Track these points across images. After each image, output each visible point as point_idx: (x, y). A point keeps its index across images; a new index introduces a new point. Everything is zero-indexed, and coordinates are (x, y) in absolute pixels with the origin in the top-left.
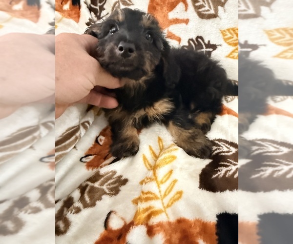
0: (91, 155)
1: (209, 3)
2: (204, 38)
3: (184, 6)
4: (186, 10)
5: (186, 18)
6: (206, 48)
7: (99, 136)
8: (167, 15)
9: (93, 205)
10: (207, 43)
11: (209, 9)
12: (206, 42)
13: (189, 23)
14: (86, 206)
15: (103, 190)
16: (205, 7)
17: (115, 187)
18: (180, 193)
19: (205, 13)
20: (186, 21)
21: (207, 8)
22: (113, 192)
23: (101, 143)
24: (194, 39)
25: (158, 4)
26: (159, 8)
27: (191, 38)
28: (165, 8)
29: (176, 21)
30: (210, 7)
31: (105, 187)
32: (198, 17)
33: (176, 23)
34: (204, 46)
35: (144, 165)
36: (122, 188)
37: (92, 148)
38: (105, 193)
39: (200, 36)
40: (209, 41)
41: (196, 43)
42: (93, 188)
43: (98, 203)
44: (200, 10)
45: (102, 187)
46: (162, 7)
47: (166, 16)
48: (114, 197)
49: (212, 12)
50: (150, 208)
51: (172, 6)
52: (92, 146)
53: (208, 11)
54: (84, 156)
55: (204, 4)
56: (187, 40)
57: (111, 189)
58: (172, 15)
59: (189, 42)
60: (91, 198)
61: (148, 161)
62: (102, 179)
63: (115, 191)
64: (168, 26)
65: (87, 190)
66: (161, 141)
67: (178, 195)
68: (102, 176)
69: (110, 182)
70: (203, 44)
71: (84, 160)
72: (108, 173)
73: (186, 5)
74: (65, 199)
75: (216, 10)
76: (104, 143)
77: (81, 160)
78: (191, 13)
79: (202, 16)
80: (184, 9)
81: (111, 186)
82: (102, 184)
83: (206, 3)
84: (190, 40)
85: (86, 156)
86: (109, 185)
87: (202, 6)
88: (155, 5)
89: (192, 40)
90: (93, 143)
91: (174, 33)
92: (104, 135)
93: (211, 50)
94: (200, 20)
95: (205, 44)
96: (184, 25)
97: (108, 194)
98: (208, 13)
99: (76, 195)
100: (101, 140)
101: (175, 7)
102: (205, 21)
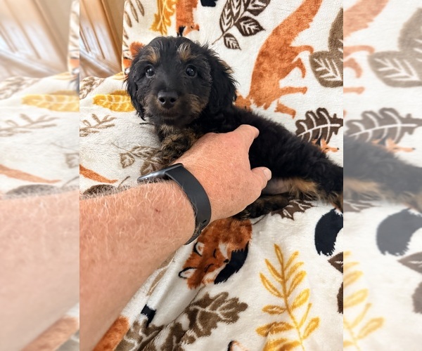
0: (190, 268)
1: (334, 68)
2: (329, 111)
3: (301, 72)
4: (303, 77)
5: (303, 86)
6: (332, 123)
7: (196, 243)
8: (278, 84)
9: (208, 333)
10: (332, 117)
11: (334, 75)
12: (331, 115)
13: (307, 92)
14: (200, 334)
15: (216, 316)
16: (329, 72)
17: (231, 313)
18: (316, 321)
19: (329, 80)
20: (304, 90)
21: (331, 73)
22: (230, 319)
23: (201, 252)
24: (315, 111)
25: (265, 70)
26: (266, 75)
27: (310, 110)
28: (275, 75)
29: (290, 90)
30: (336, 74)
31: (218, 312)
32: (319, 85)
33: (289, 92)
34: (328, 121)
35: (264, 287)
36: (241, 314)
37: (190, 259)
38: (220, 320)
39: (322, 107)
40: (335, 115)
41: (317, 116)
42: (204, 313)
43: (213, 331)
44: (322, 76)
45: (214, 312)
46: (272, 74)
47: (276, 85)
48: (232, 326)
49: (338, 78)
50: (282, 341)
51: (285, 73)
52: (190, 256)
53: (333, 77)
54: (182, 269)
55: (328, 69)
56: (305, 113)
57: (227, 315)
58: (284, 83)
59: (307, 115)
60: (204, 325)
61: (267, 281)
62: (213, 303)
63: (233, 318)
64: (279, 96)
65: (198, 315)
66: (279, 250)
67: (314, 323)
68: (212, 300)
69: (223, 305)
70: (327, 118)
71: (183, 274)
72: (218, 296)
73: (303, 71)
74: (172, 325)
76: (204, 252)
77: (179, 275)
78: (310, 80)
79: (325, 83)
80: (301, 75)
81: (226, 311)
82: (214, 308)
83: (330, 67)
84: (308, 112)
85: (185, 269)
86: (223, 309)
87: (325, 72)
88: (261, 71)
89: (311, 113)
90: (191, 253)
91: (285, 105)
92: (203, 242)
93: (338, 125)
94: (323, 88)
95: (330, 118)
96: (300, 94)
97: (224, 321)
98: (333, 80)
99: (184, 321)
100: (199, 248)
101: (288, 73)
102: (330, 90)
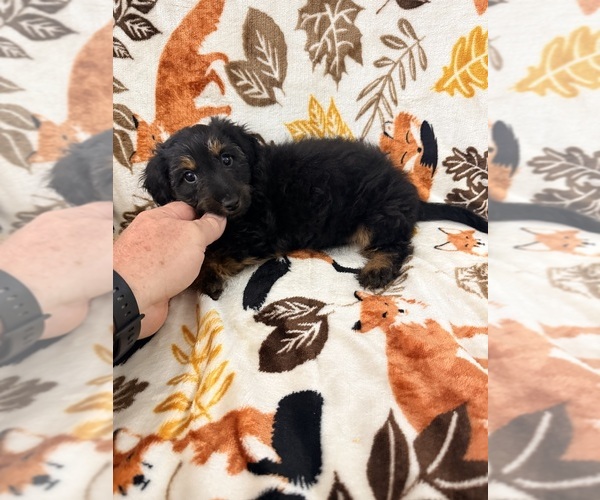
1: (257, 82)
3: (218, 87)
4: (223, 93)
5: (225, 104)
8: (193, 103)
11: (260, 91)
13: (233, 113)
16: (252, 87)
17: (125, 398)
19: (256, 97)
20: (227, 110)
21: (256, 89)
25: (171, 86)
26: (175, 93)
28: (187, 93)
29: (210, 111)
30: (261, 88)
32: (245, 103)
33: (210, 114)
39: (255, 132)
44: (246, 93)
46: (181, 91)
49: (265, 95)
51: (198, 88)
55: (250, 84)
57: (119, 403)
61: (180, 351)
63: (126, 403)
64: (198, 120)
73: (221, 86)
75: (271, 93)
79: (251, 101)
80: (220, 91)
81: (119, 398)
83: (253, 81)
87: (248, 87)
88: (168, 87)
94: (250, 108)
98: (260, 97)
101: (202, 89)
102: (258, 109)
